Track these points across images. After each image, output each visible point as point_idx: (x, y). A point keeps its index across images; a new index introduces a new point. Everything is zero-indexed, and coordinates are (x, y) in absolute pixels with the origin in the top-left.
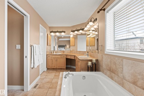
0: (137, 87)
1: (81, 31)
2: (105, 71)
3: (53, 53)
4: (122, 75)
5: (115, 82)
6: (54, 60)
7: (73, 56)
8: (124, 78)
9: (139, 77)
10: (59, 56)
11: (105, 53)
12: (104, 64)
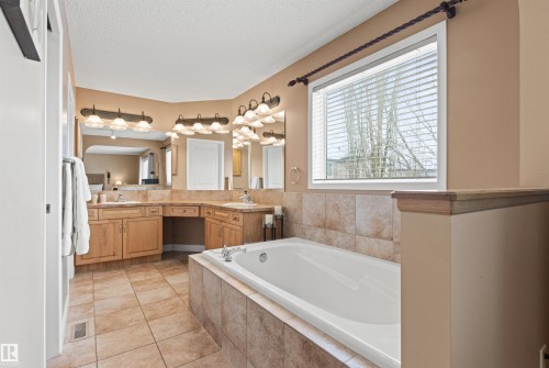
0: (381, 241)
1: (216, 126)
2: (308, 233)
3: (99, 201)
4: (352, 227)
5: (338, 246)
6: (111, 225)
7: (195, 205)
8: (357, 232)
9: (385, 221)
10: (136, 212)
11: (310, 187)
12: (306, 214)
